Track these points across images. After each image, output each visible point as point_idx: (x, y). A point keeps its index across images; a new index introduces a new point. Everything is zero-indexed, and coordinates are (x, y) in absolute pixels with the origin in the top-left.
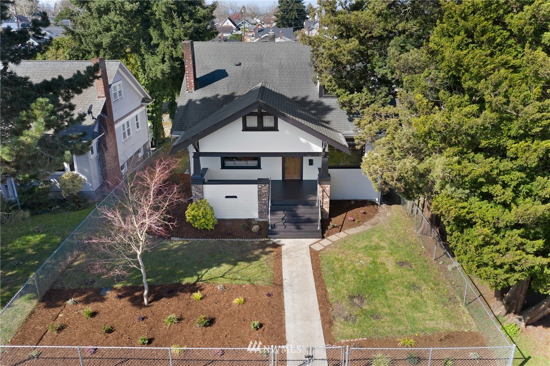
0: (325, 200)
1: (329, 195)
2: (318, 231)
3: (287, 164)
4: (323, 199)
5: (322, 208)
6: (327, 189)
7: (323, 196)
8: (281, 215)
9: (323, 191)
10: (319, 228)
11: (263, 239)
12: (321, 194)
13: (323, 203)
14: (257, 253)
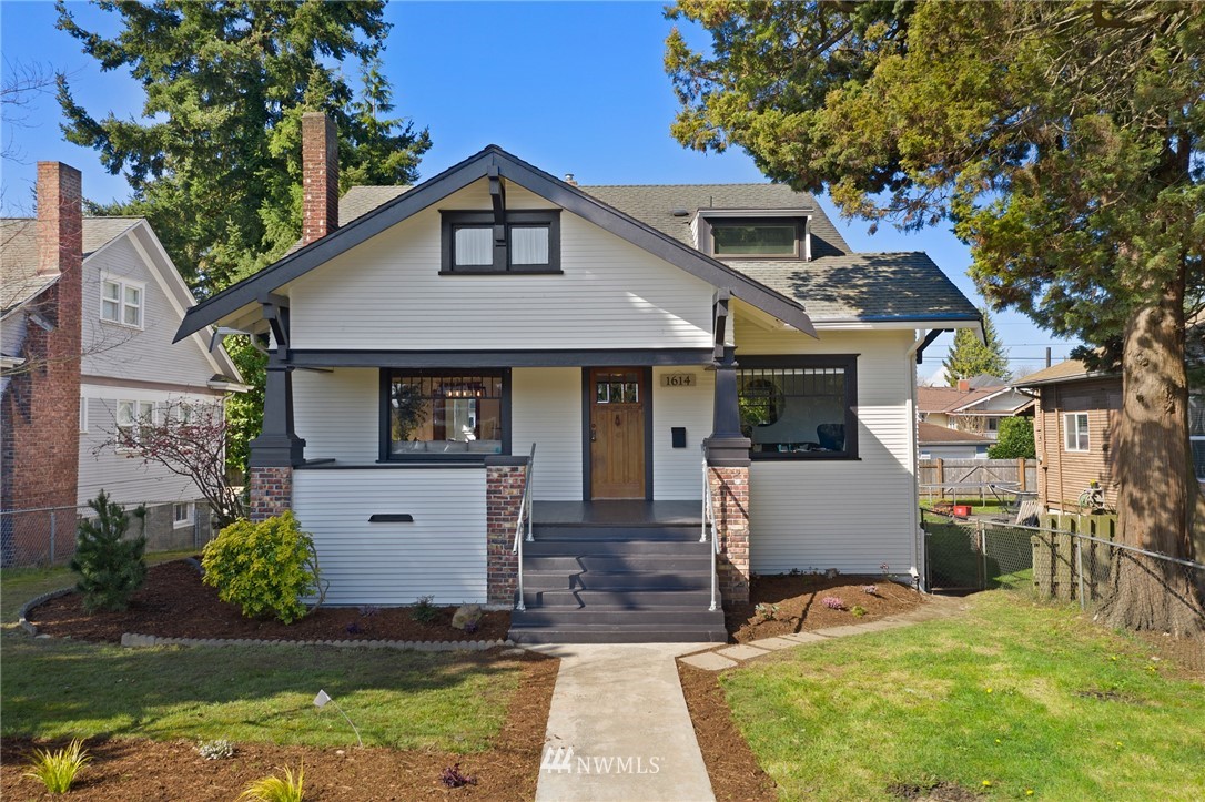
0: (732, 527)
1: (745, 505)
2: (710, 618)
3: (600, 448)
4: (724, 522)
5: (722, 560)
6: (737, 482)
7: (724, 511)
8: (565, 567)
9: (725, 490)
10: (713, 607)
11: (490, 643)
12: (718, 504)
13: (724, 540)
14: (452, 670)
